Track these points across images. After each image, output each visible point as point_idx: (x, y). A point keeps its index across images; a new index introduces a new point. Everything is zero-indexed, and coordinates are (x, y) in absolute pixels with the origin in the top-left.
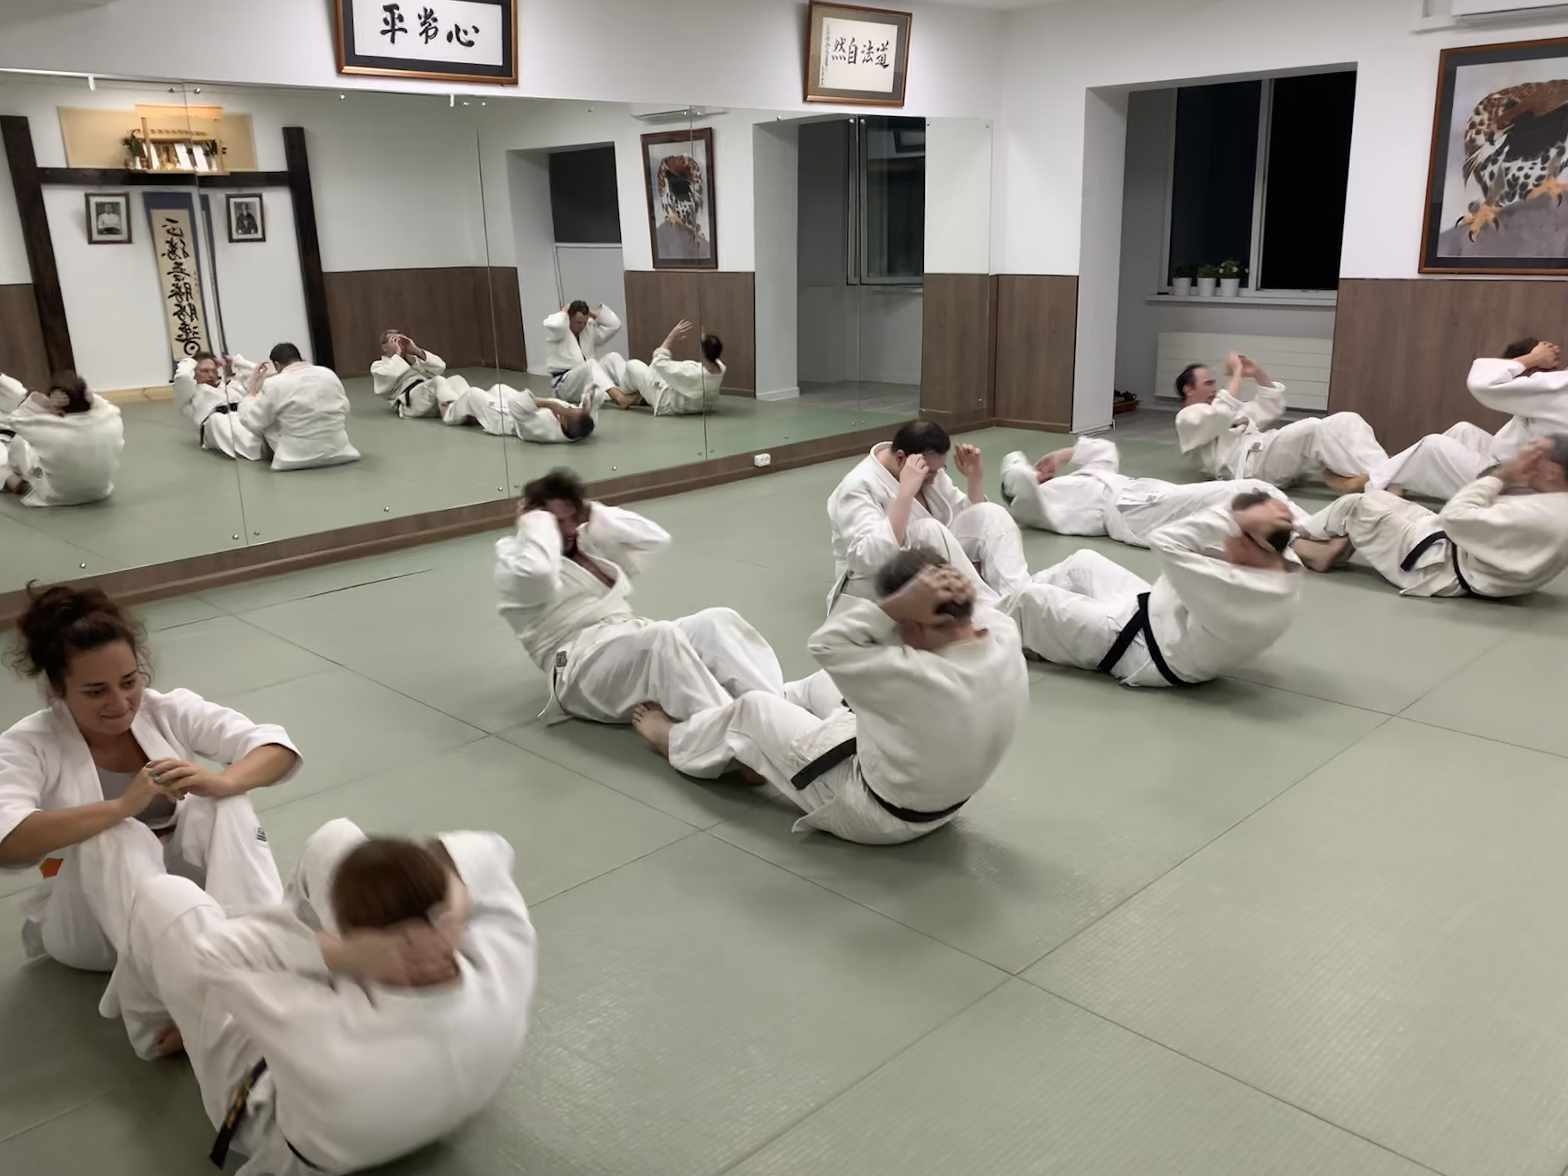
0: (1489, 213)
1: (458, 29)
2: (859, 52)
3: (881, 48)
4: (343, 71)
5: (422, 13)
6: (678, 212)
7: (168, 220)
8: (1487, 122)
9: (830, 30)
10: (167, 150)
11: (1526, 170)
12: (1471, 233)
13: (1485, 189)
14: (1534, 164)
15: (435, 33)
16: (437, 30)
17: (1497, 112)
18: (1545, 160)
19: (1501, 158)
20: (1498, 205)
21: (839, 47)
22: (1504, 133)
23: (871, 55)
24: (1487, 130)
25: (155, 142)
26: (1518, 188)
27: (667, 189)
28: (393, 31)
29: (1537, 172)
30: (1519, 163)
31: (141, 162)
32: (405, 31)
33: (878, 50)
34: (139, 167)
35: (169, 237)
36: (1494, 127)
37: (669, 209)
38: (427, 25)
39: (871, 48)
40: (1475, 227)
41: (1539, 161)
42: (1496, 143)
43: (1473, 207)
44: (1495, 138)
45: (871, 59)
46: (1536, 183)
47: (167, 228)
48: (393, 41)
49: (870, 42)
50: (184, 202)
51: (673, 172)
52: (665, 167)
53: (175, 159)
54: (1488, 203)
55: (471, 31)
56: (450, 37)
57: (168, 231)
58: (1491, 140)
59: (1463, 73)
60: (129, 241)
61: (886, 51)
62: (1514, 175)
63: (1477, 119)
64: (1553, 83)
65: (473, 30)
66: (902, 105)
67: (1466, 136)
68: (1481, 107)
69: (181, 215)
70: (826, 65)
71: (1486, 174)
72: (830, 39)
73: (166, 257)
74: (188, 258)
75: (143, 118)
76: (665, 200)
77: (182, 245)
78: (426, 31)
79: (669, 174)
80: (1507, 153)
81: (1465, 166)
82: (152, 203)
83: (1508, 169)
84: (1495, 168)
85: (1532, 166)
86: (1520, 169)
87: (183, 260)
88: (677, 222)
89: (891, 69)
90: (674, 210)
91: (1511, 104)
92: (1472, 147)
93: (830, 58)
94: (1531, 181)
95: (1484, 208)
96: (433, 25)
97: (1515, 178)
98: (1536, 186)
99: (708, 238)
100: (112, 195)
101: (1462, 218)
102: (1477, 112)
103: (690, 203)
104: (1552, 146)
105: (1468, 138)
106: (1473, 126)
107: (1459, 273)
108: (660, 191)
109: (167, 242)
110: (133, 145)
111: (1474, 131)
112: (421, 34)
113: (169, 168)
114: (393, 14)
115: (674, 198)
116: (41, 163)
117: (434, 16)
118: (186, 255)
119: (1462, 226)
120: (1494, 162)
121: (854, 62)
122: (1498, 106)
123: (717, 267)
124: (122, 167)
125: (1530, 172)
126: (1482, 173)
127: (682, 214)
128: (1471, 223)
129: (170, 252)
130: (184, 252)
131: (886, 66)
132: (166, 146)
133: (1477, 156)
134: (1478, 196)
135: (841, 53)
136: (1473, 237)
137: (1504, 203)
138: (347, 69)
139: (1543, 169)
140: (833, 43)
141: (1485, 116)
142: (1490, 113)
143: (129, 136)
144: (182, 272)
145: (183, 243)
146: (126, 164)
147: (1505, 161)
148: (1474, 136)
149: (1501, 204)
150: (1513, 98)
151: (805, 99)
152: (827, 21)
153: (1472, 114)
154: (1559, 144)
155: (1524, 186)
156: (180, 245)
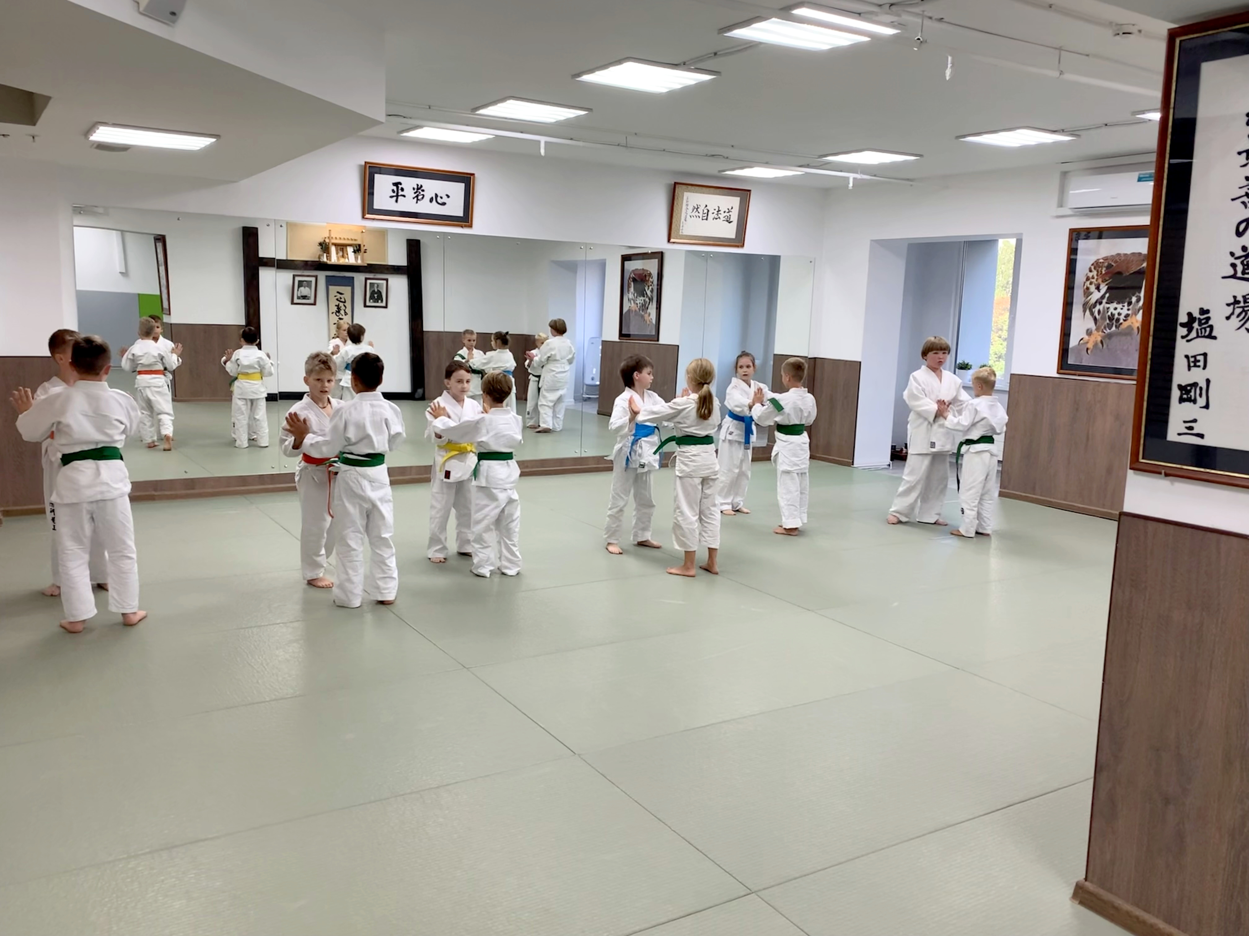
0: (1097, 337)
1: (436, 196)
2: (710, 213)
3: (727, 211)
4: (365, 217)
5: (416, 187)
6: (637, 304)
7: (338, 292)
8: (1096, 277)
9: (689, 200)
10: (342, 250)
11: (1119, 310)
12: (1087, 349)
13: (1095, 319)
14: (1124, 306)
15: (423, 198)
16: (423, 195)
17: (1101, 271)
18: (1130, 303)
19: (1104, 301)
20: (1103, 332)
21: (695, 210)
22: (1107, 285)
23: (719, 215)
24: (1096, 282)
25: (336, 245)
26: (1114, 321)
27: (632, 289)
28: (397, 196)
29: (1125, 312)
30: (1115, 305)
31: (327, 256)
32: (404, 196)
33: (725, 212)
34: (325, 260)
35: (337, 303)
36: (1100, 281)
37: (632, 302)
38: (418, 193)
39: (719, 211)
40: (1090, 345)
41: (1126, 304)
42: (1101, 291)
43: (1089, 333)
44: (1101, 288)
45: (719, 218)
46: (1124, 319)
47: (337, 298)
48: (397, 201)
49: (719, 207)
50: (350, 282)
51: (637, 278)
52: (632, 275)
53: (346, 256)
54: (1097, 329)
55: (445, 197)
56: (431, 200)
57: (337, 300)
58: (1098, 288)
59: (1082, 244)
60: (314, 304)
61: (730, 213)
62: (1112, 313)
63: (1090, 275)
64: (1133, 254)
65: (446, 197)
66: (743, 246)
67: (1084, 285)
68: (1093, 267)
69: (346, 290)
70: (685, 221)
71: (1096, 311)
72: (689, 205)
73: (334, 314)
74: (347, 316)
75: (330, 231)
76: (631, 296)
77: (344, 308)
78: (417, 196)
79: (634, 280)
80: (1108, 298)
81: (1084, 305)
82: (330, 281)
83: (1108, 308)
84: (1101, 307)
85: (1122, 307)
86: (1116, 309)
87: (344, 317)
88: (636, 311)
89: (734, 224)
90: (634, 303)
91: (1109, 266)
92: (1087, 292)
93: (688, 217)
94: (1122, 317)
95: (1094, 332)
96: (422, 193)
97: (1113, 315)
98: (1125, 320)
99: (654, 322)
100: (308, 276)
101: (1082, 339)
102: (1091, 271)
103: (644, 298)
104: (1133, 295)
105: (1085, 287)
106: (1088, 279)
107: (1079, 375)
108: (628, 291)
109: (336, 306)
110: (324, 247)
111: (1088, 283)
112: (414, 198)
113: (342, 262)
114: (398, 188)
115: (636, 295)
116: (261, 255)
117: (422, 189)
118: (346, 314)
119: (1082, 344)
120: (1101, 303)
121: (707, 219)
122: (1102, 267)
123: (658, 340)
124: (317, 260)
125: (1121, 311)
126: (1094, 310)
127: (639, 305)
128: (1087, 343)
129: (337, 311)
130: (345, 312)
131: (730, 222)
132: (341, 247)
133: (1090, 299)
134: (1091, 325)
135: (697, 214)
136: (1089, 352)
137: (1106, 330)
138: (367, 216)
139: (1128, 310)
140: (691, 208)
141: (1095, 273)
142: (1098, 271)
143: (322, 241)
145: (345, 306)
146: (319, 258)
147: (1107, 303)
148: (1088, 286)
149: (1105, 331)
150: (1110, 262)
151: (669, 241)
152: (686, 195)
153: (1088, 271)
154: (1137, 294)
155: (1118, 320)
156: (343, 308)
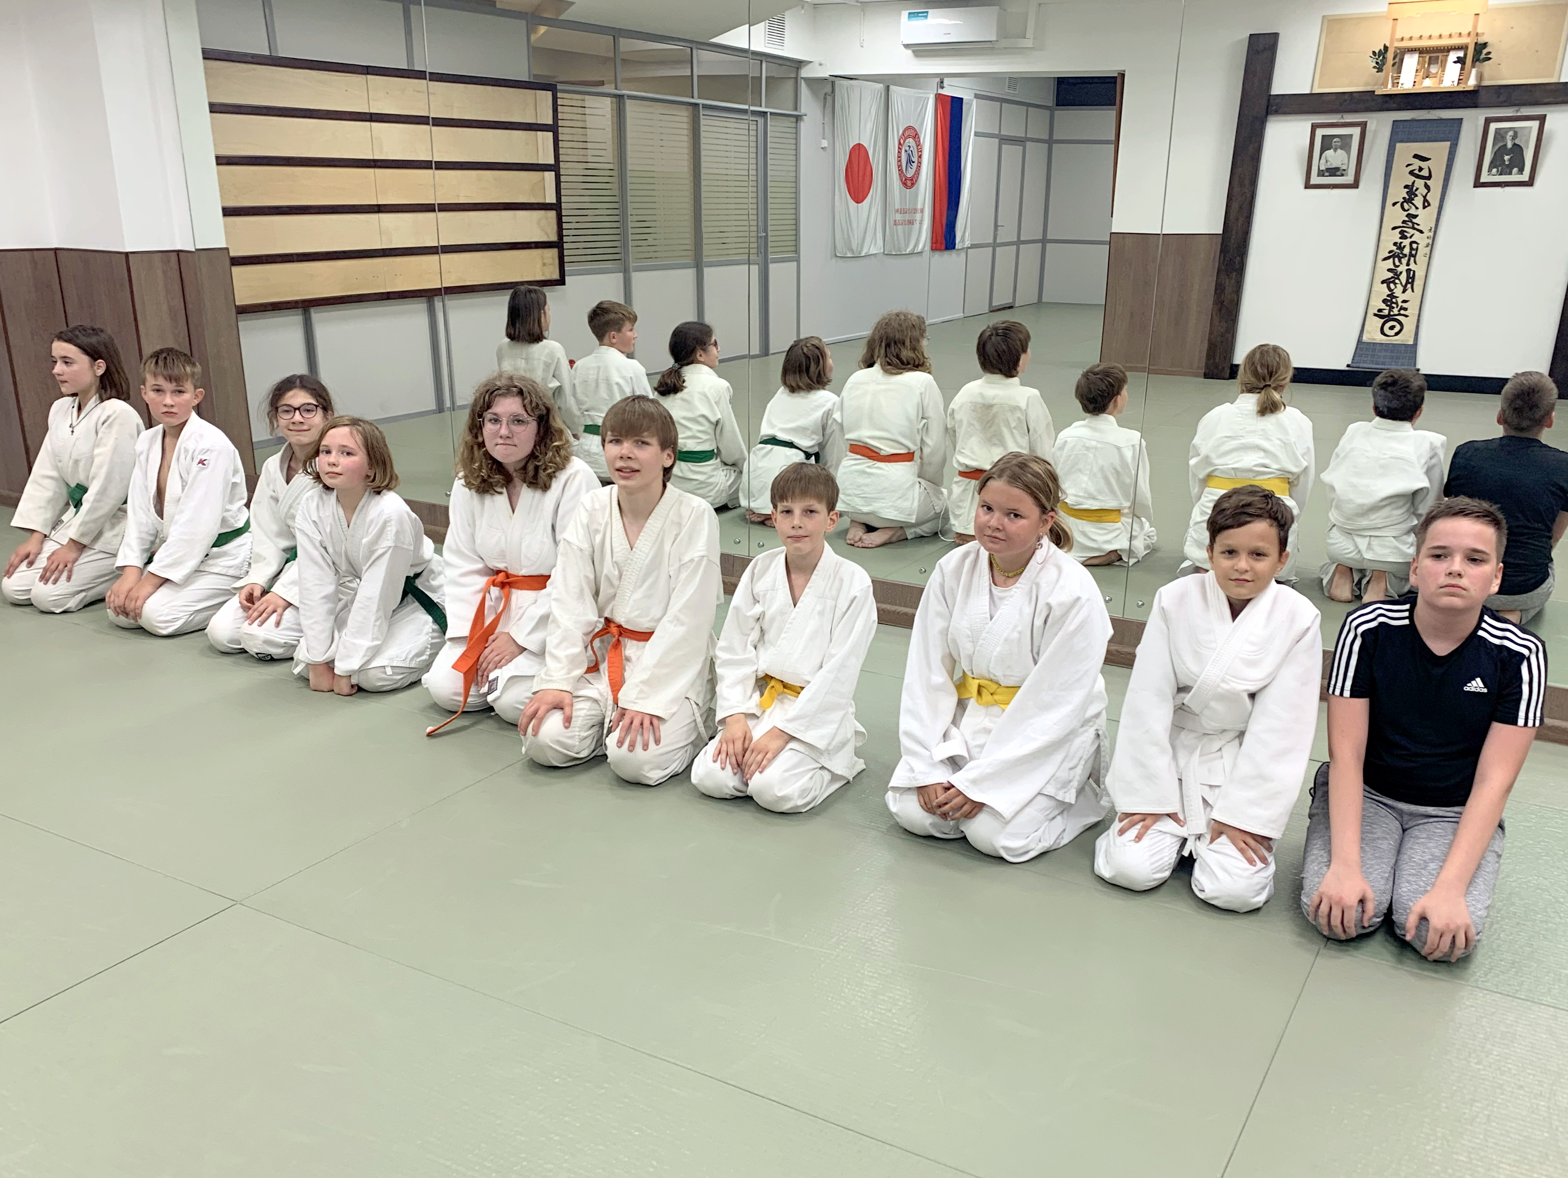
7: (1416, 156)
35: (1410, 179)
47: (1411, 168)
50: (1450, 131)
57: (1412, 173)
60: (1355, 185)
69: (1437, 151)
73: (1398, 205)
74: (1428, 209)
75: (1395, 21)
77: (1425, 191)
82: (1399, 133)
100: (1345, 125)
109: (1406, 187)
118: (1426, 204)
129: (1405, 200)
130: (1425, 200)
144: (1414, 228)
145: (1427, 187)
156: (1422, 190)
